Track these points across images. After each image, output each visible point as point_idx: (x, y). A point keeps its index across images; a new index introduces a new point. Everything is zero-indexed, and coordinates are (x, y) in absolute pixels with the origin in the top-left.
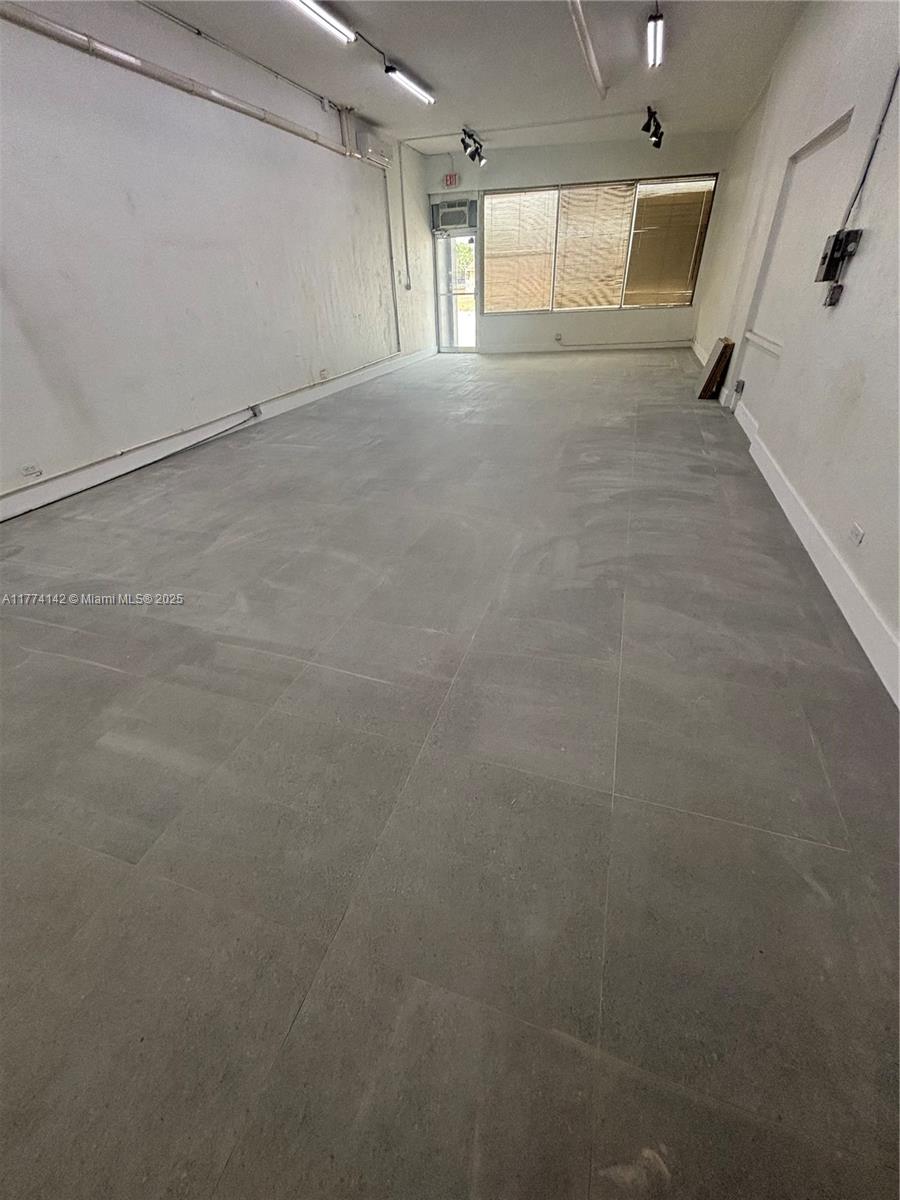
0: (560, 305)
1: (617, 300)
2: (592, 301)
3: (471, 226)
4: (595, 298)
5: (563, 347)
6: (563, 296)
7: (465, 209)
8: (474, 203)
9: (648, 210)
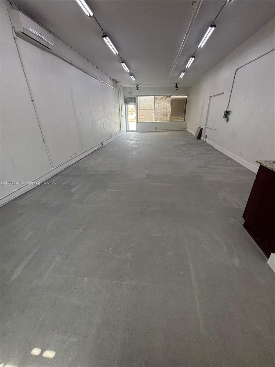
0: (156, 121)
1: (169, 120)
2: (163, 120)
3: (135, 103)
4: (164, 119)
5: (157, 130)
6: (157, 119)
7: (133, 99)
8: (135, 98)
9: (173, 101)
